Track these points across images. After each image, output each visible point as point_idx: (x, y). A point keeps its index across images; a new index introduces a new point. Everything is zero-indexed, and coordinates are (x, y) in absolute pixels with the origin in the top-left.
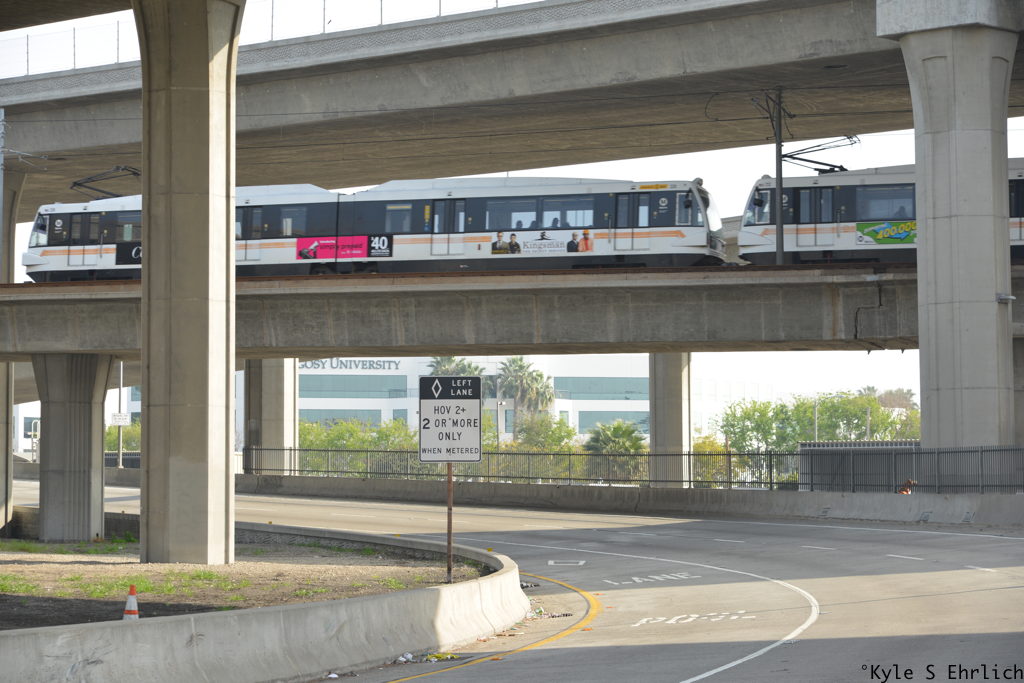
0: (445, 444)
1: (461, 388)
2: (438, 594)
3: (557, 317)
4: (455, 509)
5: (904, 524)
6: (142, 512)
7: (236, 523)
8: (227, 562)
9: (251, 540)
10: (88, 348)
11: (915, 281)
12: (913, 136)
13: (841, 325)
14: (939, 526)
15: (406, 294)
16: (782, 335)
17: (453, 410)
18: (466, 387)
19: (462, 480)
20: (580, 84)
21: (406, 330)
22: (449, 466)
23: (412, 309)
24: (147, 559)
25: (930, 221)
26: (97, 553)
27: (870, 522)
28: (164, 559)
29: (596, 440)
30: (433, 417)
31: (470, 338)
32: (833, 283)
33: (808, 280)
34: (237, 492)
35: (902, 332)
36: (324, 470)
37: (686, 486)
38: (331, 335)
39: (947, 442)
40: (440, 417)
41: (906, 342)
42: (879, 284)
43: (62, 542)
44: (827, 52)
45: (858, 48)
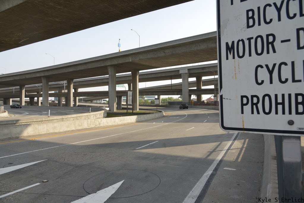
7: (139, 108)
8: (138, 111)
10: (120, 95)
12: (182, 79)
13: (176, 93)
16: (172, 94)
22: (157, 104)
24: (133, 110)
25: (183, 87)
39: (185, 102)
44: (176, 74)
45: (178, 74)
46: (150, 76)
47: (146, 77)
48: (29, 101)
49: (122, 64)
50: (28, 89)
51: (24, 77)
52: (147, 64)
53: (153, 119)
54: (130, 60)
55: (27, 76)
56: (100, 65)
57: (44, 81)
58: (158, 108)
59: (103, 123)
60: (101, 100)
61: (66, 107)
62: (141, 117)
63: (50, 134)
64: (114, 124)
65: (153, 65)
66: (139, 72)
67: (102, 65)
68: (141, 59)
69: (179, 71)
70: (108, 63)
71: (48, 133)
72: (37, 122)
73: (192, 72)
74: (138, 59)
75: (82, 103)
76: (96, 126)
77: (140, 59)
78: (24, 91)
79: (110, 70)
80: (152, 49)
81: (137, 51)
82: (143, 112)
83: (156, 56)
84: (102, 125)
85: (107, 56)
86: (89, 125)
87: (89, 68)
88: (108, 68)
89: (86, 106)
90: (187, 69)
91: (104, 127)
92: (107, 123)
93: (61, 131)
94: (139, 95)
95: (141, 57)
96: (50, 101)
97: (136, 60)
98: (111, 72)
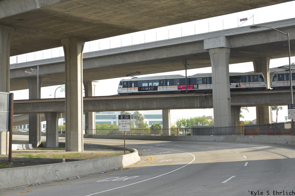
0: (123, 128)
1: (126, 117)
2: (122, 156)
3: (144, 103)
4: (125, 140)
5: (211, 141)
6: (66, 142)
7: (84, 144)
8: (82, 151)
9: (87, 147)
10: (55, 111)
11: (212, 95)
12: (211, 68)
13: (198, 104)
14: (218, 142)
15: (115, 99)
16: (187, 106)
17: (125, 121)
18: (127, 117)
19: (127, 135)
20: (148, 59)
21: (116, 106)
22: (124, 132)
23: (117, 102)
24: (67, 151)
25: (215, 84)
26: (57, 150)
27: (204, 141)
28: (70, 151)
29: (152, 126)
30: (121, 123)
31: (128, 108)
32: (197, 96)
33: (192, 96)
34: (84, 138)
35: (210, 105)
36: (101, 133)
37: (169, 135)
38: (101, 107)
39: (219, 126)
40: (122, 123)
41: (211, 107)
42: (205, 96)
43: (51, 148)
44: (195, 52)
45: (201, 52)
46: (129, 60)
54: (36, 4)
69: (202, 42)
73: (238, 44)
90: (224, 37)
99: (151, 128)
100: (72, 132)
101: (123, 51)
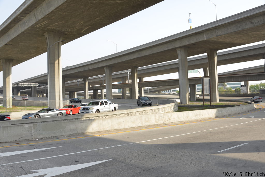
8: (218, 102)
22: (244, 93)
37: (249, 94)
46: (232, 57)
47: (227, 58)
48: (93, 93)
49: (194, 44)
50: (92, 81)
51: (87, 68)
52: (228, 40)
53: (239, 113)
54: (204, 38)
55: (90, 67)
56: (167, 48)
57: (107, 71)
58: (245, 98)
59: (174, 118)
60: (170, 90)
61: (131, 100)
62: (222, 111)
63: (115, 130)
64: (187, 119)
65: (236, 42)
66: (217, 53)
67: (170, 48)
68: (220, 35)
70: (177, 45)
71: (113, 129)
72: (101, 117)
74: (216, 36)
75: (148, 94)
76: (166, 122)
77: (217, 36)
78: (87, 84)
79: (180, 53)
80: (234, 21)
81: (213, 26)
82: (224, 105)
83: (240, 29)
84: (172, 121)
85: (176, 36)
86: (157, 121)
87: (155, 52)
88: (177, 51)
89: (153, 97)
91: (175, 124)
92: (179, 118)
93: (127, 127)
94: (218, 83)
95: (219, 32)
96: (113, 93)
97: (213, 37)
98: (181, 55)
99: (235, 90)
100: (213, 94)
101: (229, 53)
